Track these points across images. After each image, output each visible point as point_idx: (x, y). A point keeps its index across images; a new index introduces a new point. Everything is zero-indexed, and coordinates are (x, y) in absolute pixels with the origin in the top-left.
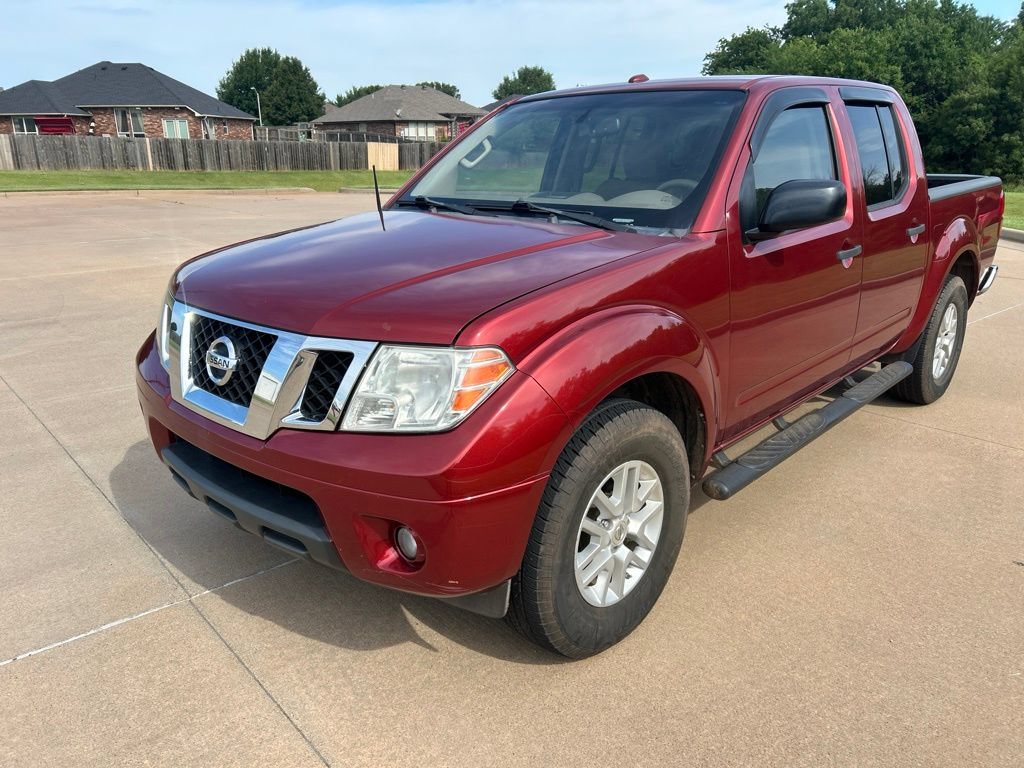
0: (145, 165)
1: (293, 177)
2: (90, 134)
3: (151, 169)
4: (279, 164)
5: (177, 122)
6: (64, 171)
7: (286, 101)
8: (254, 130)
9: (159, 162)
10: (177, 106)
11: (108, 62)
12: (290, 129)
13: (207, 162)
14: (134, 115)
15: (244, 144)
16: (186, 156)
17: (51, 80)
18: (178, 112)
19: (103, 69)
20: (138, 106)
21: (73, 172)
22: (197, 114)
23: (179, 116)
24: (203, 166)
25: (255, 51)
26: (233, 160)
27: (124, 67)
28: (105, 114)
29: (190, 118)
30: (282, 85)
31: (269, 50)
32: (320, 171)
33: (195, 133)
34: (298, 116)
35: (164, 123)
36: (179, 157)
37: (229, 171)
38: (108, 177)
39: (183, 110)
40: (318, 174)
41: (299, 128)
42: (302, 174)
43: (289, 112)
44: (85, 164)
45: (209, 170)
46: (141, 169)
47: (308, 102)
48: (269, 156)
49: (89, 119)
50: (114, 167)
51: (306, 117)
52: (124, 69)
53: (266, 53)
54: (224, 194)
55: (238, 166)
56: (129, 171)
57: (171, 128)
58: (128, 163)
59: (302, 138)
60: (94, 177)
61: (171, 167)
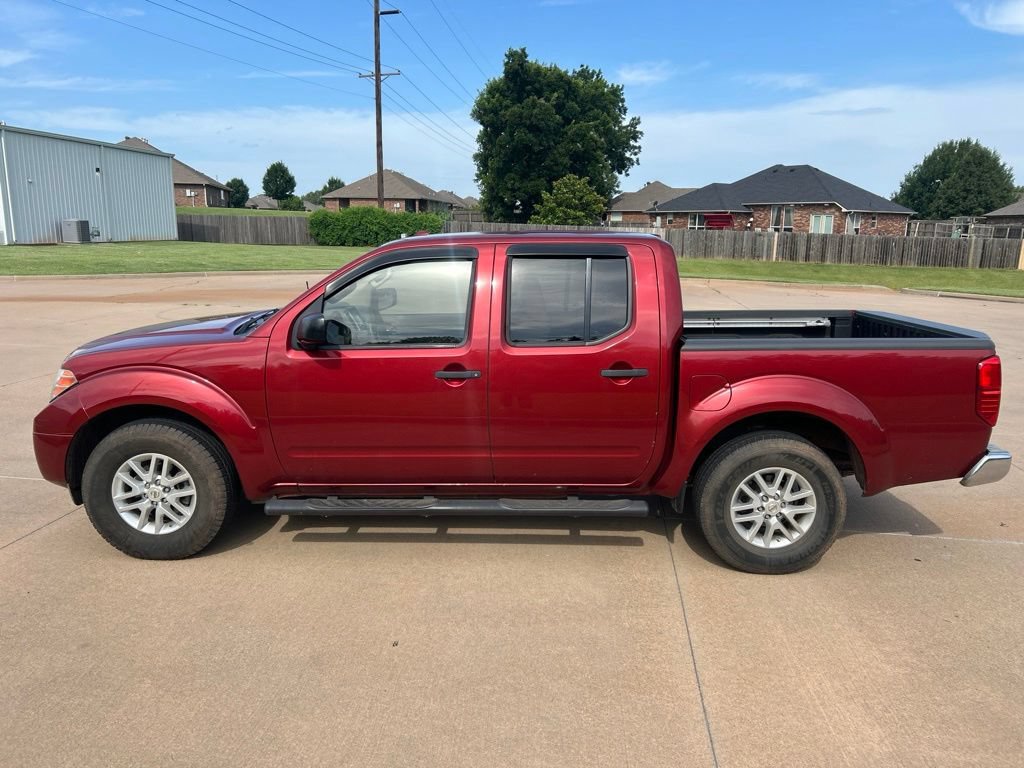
0: (769, 256)
1: (917, 273)
2: (747, 228)
3: (774, 259)
4: (905, 260)
5: (825, 217)
6: (701, 259)
7: (962, 194)
8: (909, 225)
9: (782, 254)
10: (826, 203)
11: (781, 166)
12: (946, 223)
13: (829, 255)
14: (788, 212)
15: (871, 239)
16: (808, 249)
17: (730, 181)
18: (827, 208)
19: (775, 172)
20: (792, 203)
21: (709, 261)
22: (844, 210)
23: (827, 212)
24: (823, 258)
25: (952, 143)
26: (855, 254)
27: (792, 169)
28: (763, 211)
29: (837, 214)
30: (961, 177)
31: (968, 140)
32: (953, 268)
33: (839, 228)
34: (971, 209)
35: (812, 218)
36: (802, 250)
37: (848, 264)
38: (733, 265)
39: (832, 206)
40: (949, 272)
41: (955, 223)
42: (931, 271)
43: (962, 205)
44: (719, 254)
45: (828, 263)
46: (764, 259)
47: (987, 194)
48: (896, 251)
49: (750, 215)
50: (742, 256)
51: (983, 210)
52: (792, 171)
53: (965, 145)
54: (782, 287)
55: (859, 260)
56: (752, 261)
57: (817, 222)
58: (755, 254)
59: (956, 234)
60: (722, 265)
61: (792, 258)
